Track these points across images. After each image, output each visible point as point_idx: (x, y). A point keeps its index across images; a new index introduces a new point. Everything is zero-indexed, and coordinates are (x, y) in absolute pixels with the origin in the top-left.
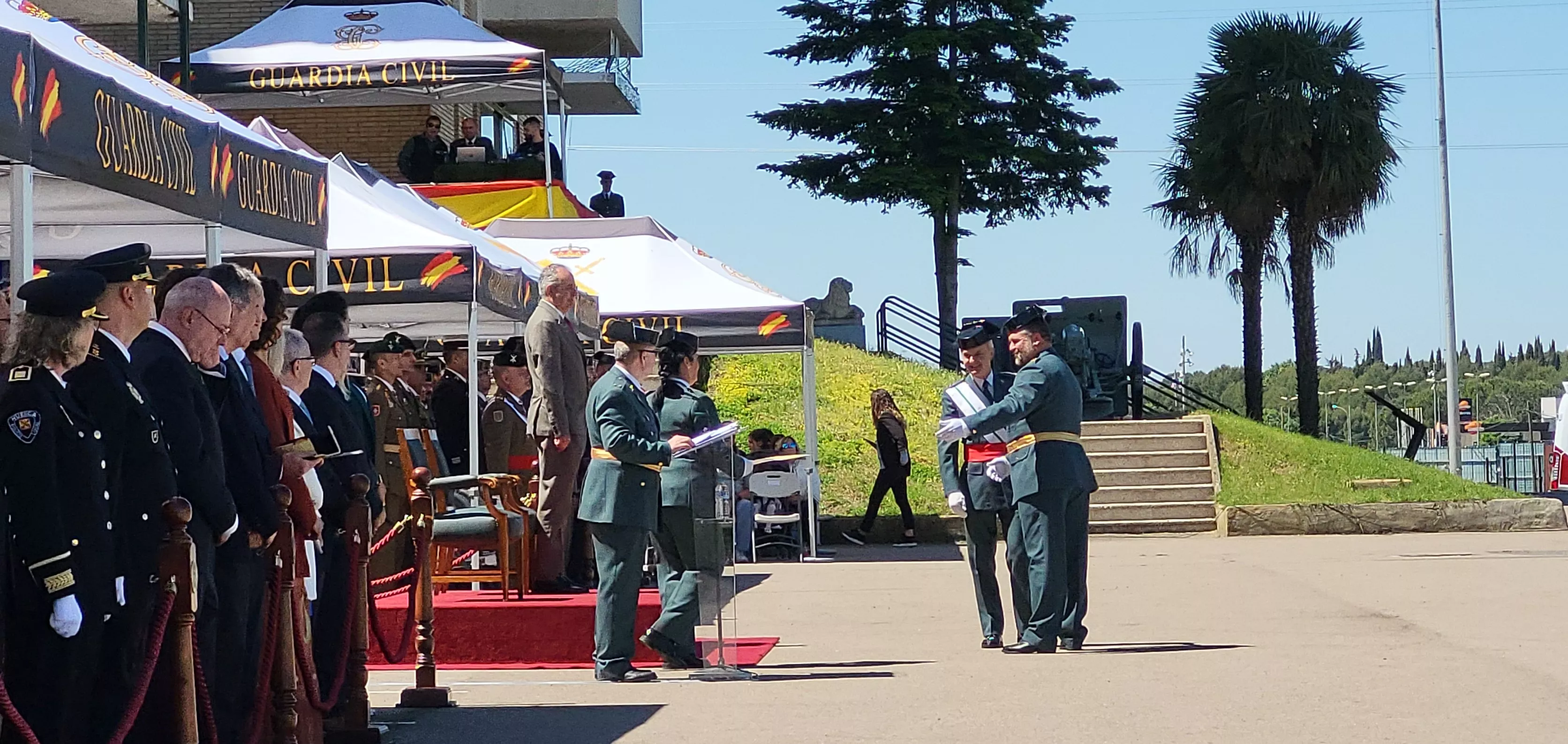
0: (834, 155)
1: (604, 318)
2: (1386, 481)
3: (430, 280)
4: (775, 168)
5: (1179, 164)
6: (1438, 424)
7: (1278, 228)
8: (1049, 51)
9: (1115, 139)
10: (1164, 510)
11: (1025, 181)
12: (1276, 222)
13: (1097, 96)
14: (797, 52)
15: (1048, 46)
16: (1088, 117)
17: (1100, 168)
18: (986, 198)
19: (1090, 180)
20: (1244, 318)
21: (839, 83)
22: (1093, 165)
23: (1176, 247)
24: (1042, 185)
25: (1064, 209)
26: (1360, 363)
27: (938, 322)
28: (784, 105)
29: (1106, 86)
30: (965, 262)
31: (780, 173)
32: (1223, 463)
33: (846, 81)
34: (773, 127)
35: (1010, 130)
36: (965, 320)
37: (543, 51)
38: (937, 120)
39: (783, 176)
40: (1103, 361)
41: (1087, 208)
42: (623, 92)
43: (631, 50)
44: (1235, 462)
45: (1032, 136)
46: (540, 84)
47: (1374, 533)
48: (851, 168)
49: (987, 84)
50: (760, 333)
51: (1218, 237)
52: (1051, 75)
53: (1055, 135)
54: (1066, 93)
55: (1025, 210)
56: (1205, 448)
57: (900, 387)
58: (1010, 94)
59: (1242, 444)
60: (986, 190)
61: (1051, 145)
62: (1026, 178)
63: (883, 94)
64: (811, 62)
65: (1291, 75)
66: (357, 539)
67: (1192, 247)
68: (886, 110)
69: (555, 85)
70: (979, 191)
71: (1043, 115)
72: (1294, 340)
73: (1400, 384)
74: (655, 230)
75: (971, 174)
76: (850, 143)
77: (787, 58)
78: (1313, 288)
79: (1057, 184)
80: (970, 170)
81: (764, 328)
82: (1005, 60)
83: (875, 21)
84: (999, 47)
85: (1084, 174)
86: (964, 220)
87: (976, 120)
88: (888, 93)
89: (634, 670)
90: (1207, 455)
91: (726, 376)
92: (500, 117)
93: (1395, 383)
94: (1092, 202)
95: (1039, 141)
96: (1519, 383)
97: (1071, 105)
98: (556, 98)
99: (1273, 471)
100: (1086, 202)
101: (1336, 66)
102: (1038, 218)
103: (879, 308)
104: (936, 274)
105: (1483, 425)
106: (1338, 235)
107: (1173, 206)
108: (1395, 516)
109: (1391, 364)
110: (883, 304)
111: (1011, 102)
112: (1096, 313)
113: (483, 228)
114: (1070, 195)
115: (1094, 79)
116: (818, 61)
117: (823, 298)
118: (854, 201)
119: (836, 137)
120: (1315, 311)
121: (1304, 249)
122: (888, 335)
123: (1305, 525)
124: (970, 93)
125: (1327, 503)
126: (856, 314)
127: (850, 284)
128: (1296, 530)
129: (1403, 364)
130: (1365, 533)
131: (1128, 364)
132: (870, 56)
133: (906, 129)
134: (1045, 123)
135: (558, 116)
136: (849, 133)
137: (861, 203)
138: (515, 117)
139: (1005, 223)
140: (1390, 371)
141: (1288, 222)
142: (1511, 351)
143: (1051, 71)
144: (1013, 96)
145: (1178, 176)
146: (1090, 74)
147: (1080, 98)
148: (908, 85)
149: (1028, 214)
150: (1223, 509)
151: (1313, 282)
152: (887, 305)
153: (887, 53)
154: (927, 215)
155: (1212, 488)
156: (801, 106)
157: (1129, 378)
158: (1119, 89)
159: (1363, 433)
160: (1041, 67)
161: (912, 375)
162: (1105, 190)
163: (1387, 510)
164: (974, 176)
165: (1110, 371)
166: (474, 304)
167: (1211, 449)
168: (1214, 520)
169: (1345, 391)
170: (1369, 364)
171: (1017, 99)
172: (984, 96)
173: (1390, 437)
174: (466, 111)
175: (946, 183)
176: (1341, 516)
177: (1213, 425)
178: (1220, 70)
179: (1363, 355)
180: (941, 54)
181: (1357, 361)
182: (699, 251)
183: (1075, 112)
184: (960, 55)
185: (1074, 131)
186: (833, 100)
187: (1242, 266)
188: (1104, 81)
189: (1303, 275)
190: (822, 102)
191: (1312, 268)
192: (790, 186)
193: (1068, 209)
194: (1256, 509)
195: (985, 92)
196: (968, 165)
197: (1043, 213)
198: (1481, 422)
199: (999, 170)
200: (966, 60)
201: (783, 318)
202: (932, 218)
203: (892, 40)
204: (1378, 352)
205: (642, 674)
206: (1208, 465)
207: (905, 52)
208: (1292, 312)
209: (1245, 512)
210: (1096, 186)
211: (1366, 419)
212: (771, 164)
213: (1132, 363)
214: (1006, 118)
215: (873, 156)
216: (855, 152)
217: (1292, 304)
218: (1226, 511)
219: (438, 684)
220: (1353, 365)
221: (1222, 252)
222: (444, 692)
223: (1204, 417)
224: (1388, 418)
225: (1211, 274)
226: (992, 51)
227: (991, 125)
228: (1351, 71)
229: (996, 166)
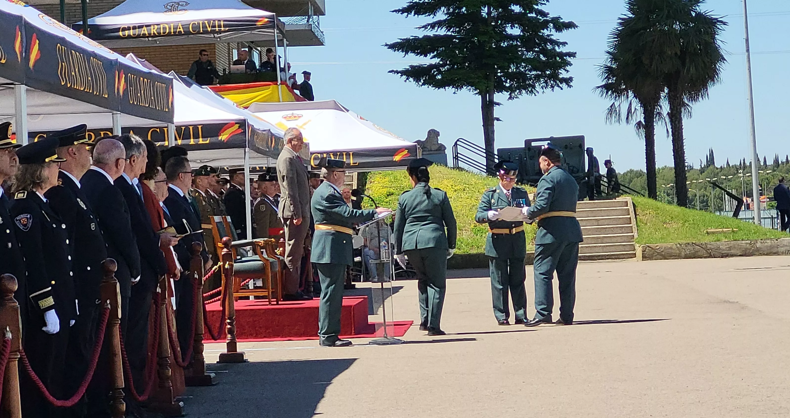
0: (428, 64)
1: (312, 154)
2: (724, 230)
3: (223, 137)
4: (397, 72)
5: (609, 65)
6: (745, 197)
7: (662, 97)
8: (540, 7)
9: (576, 53)
10: (608, 247)
11: (528, 75)
12: (661, 95)
13: (565, 30)
14: (407, 10)
15: (539, 5)
16: (561, 41)
17: (568, 68)
18: (508, 85)
19: (563, 74)
20: (646, 145)
21: (430, 26)
22: (564, 66)
23: (608, 109)
24: (537, 78)
25: (549, 89)
26: (703, 166)
27: (484, 151)
28: (401, 39)
29: (570, 25)
30: (498, 119)
31: (400, 74)
32: (638, 222)
33: (433, 26)
34: (395, 51)
35: (520, 49)
36: (498, 150)
37: (275, 14)
38: (481, 44)
39: (401, 76)
40: (572, 170)
41: (562, 89)
42: (316, 34)
43: (319, 12)
44: (645, 222)
45: (531, 52)
46: (273, 31)
47: (719, 257)
48: (436, 71)
49: (507, 25)
50: (394, 160)
51: (631, 104)
52: (541, 20)
53: (544, 51)
54: (549, 29)
55: (528, 90)
56: (629, 215)
57: (467, 186)
58: (520, 30)
59: (648, 212)
60: (508, 81)
61: (541, 56)
62: (529, 74)
63: (453, 32)
64: (414, 15)
65: (668, 17)
66: (196, 276)
67: (617, 110)
68: (454, 40)
69: (281, 32)
70: (504, 81)
71: (537, 41)
72: (673, 157)
73: (724, 177)
74: (337, 107)
75: (500, 73)
76: (436, 58)
77: (402, 14)
78: (683, 129)
79: (545, 77)
80: (499, 71)
81: (396, 157)
82: (516, 13)
84: (513, 5)
85: (560, 71)
86: (498, 97)
87: (502, 45)
88: (455, 31)
89: (340, 340)
90: (630, 218)
91: (375, 182)
92: (252, 49)
93: (722, 177)
94: (564, 85)
95: (535, 55)
96: (787, 175)
97: (552, 35)
98: (281, 38)
99: (665, 226)
100: (561, 85)
101: (692, 12)
102: (535, 95)
103: (454, 144)
104: (483, 126)
105: (768, 198)
106: (695, 101)
107: (607, 87)
108: (730, 248)
109: (719, 167)
110: (456, 142)
111: (520, 35)
112: (569, 146)
113: (246, 108)
114: (552, 82)
115: (563, 22)
116: (418, 15)
117: (424, 140)
118: (439, 89)
119: (428, 55)
120: (684, 141)
121: (677, 109)
122: (459, 158)
123: (683, 254)
124: (498, 30)
125: (694, 242)
126: (442, 148)
127: (438, 132)
128: (678, 257)
129: (725, 166)
130: (715, 257)
131: (586, 171)
132: (445, 12)
133: (465, 50)
134: (539, 45)
135: (283, 48)
136: (435, 53)
137: (442, 90)
138: (259, 48)
139: (518, 98)
140: (718, 170)
141: (668, 93)
142: (782, 159)
143: (541, 18)
144: (521, 31)
145: (609, 71)
146: (562, 19)
147: (557, 32)
148: (466, 27)
149: (530, 93)
150: (639, 247)
151: (682, 125)
152: (458, 143)
153: (454, 10)
154: (477, 95)
155: (633, 236)
156: (409, 39)
157: (586, 178)
158: (577, 27)
159: (705, 204)
160: (535, 16)
161: (474, 180)
162: (571, 79)
163: (725, 245)
164: (502, 74)
165: (577, 175)
166: (247, 149)
167: (632, 215)
168: (634, 252)
169: (695, 181)
170: (708, 167)
171: (523, 33)
172: (505, 31)
173: (720, 205)
174: (234, 46)
175: (487, 77)
176: (702, 249)
177: (633, 203)
178: (631, 16)
179: (704, 162)
180: (483, 10)
181: (701, 166)
182: (361, 117)
183: (554, 39)
184: (493, 10)
185: (554, 49)
186: (427, 35)
187: (644, 118)
188: (569, 22)
189: (677, 122)
190: (421, 37)
191: (682, 118)
192: (405, 81)
193: (551, 89)
194: (657, 246)
195: (506, 29)
196: (499, 68)
197: (538, 92)
198: (768, 196)
199: (515, 70)
200: (496, 13)
201: (406, 152)
202: (480, 96)
203: (457, 4)
204: (712, 160)
205: (344, 342)
206: (631, 224)
207: (464, 9)
208: (671, 142)
209: (651, 248)
210: (565, 77)
211: (707, 196)
212: (395, 70)
213: (588, 170)
214: (518, 43)
215: (449, 65)
216: (439, 63)
217: (671, 138)
218: (641, 248)
219: (239, 350)
220: (699, 168)
221: (633, 111)
222: (242, 355)
223: (627, 198)
224: (718, 195)
225: (627, 122)
226: (509, 8)
227: (510, 47)
228: (699, 15)
229: (513, 68)
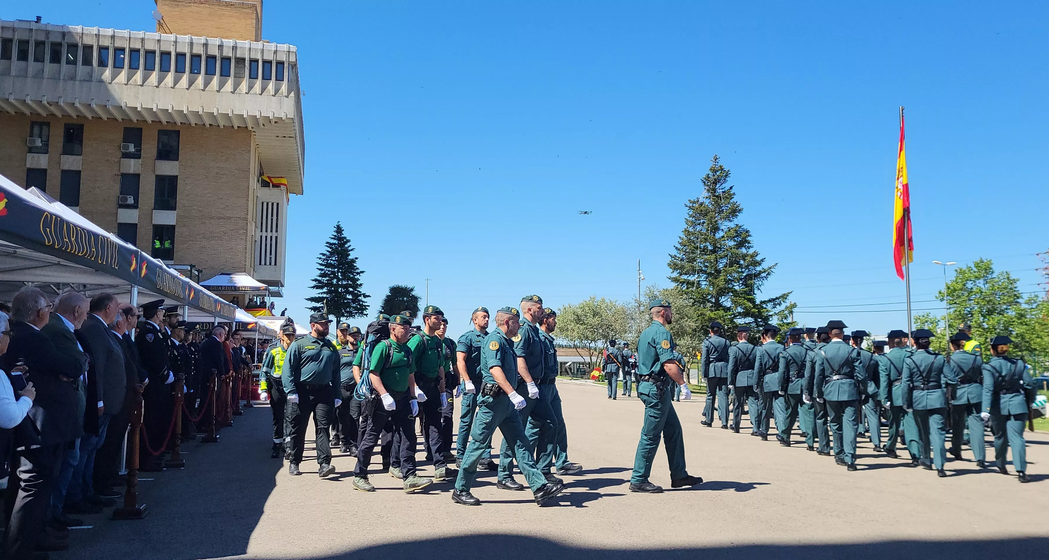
0: (320, 306)
8: (359, 290)
9: (370, 306)
11: (353, 312)
13: (367, 298)
14: (313, 287)
16: (365, 301)
18: (346, 315)
19: (365, 312)
22: (365, 310)
24: (356, 313)
28: (310, 297)
29: (369, 296)
33: (322, 293)
34: (307, 301)
35: (351, 303)
37: (267, 285)
38: (338, 301)
42: (282, 293)
43: (282, 286)
46: (266, 291)
53: (359, 304)
54: (361, 297)
55: (352, 317)
60: (346, 313)
61: (358, 306)
63: (328, 296)
64: (315, 290)
65: (402, 296)
68: (329, 299)
69: (269, 292)
77: (311, 289)
79: (359, 313)
80: (343, 310)
82: (351, 291)
83: (328, 283)
86: (342, 319)
87: (345, 301)
92: (258, 297)
95: (356, 305)
97: (362, 299)
98: (268, 294)
102: (355, 319)
114: (361, 315)
119: (320, 303)
124: (344, 296)
132: (326, 289)
133: (332, 302)
134: (357, 302)
135: (268, 297)
136: (323, 303)
138: (260, 297)
143: (359, 293)
144: (352, 297)
146: (366, 294)
147: (364, 298)
148: (334, 295)
153: (329, 289)
156: (313, 297)
158: (371, 297)
160: (357, 292)
162: (367, 314)
174: (251, 295)
175: (339, 312)
180: (339, 289)
184: (343, 289)
185: (363, 304)
186: (319, 296)
190: (317, 297)
195: (347, 296)
200: (344, 291)
203: (330, 287)
207: (333, 289)
212: (307, 307)
214: (350, 301)
215: (327, 307)
216: (323, 306)
226: (348, 289)
227: (348, 302)
228: (413, 295)
229: (348, 310)
